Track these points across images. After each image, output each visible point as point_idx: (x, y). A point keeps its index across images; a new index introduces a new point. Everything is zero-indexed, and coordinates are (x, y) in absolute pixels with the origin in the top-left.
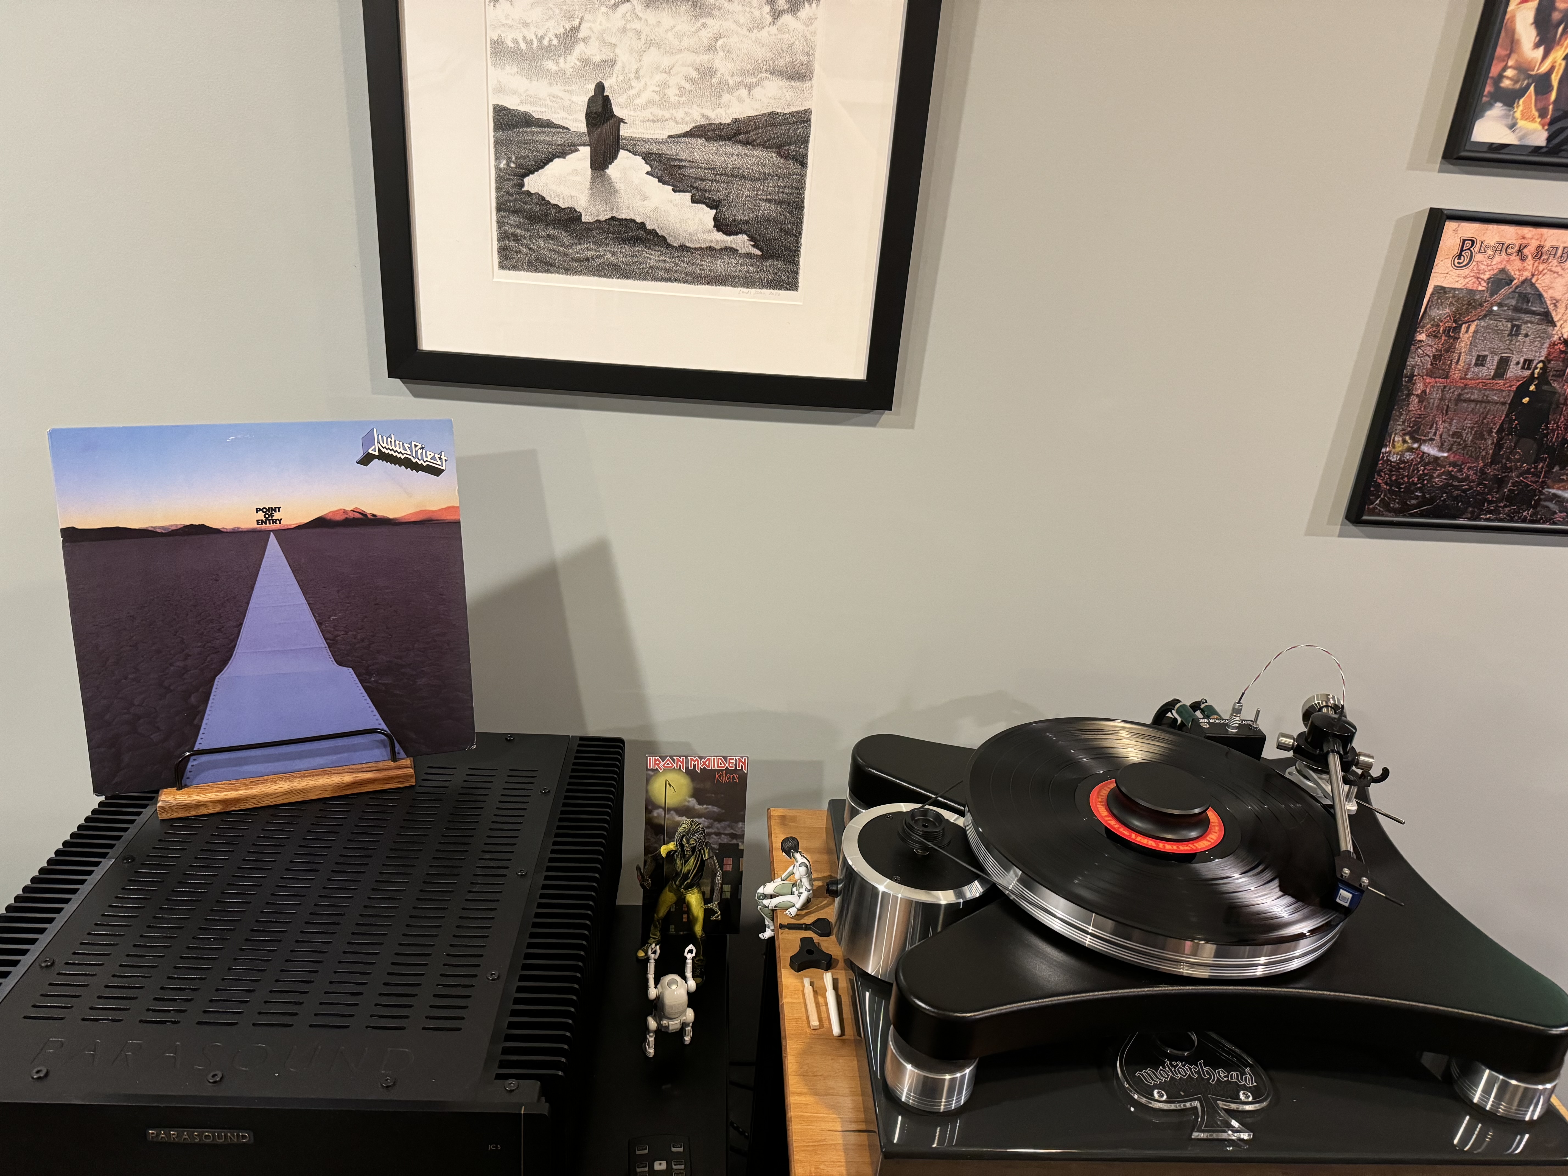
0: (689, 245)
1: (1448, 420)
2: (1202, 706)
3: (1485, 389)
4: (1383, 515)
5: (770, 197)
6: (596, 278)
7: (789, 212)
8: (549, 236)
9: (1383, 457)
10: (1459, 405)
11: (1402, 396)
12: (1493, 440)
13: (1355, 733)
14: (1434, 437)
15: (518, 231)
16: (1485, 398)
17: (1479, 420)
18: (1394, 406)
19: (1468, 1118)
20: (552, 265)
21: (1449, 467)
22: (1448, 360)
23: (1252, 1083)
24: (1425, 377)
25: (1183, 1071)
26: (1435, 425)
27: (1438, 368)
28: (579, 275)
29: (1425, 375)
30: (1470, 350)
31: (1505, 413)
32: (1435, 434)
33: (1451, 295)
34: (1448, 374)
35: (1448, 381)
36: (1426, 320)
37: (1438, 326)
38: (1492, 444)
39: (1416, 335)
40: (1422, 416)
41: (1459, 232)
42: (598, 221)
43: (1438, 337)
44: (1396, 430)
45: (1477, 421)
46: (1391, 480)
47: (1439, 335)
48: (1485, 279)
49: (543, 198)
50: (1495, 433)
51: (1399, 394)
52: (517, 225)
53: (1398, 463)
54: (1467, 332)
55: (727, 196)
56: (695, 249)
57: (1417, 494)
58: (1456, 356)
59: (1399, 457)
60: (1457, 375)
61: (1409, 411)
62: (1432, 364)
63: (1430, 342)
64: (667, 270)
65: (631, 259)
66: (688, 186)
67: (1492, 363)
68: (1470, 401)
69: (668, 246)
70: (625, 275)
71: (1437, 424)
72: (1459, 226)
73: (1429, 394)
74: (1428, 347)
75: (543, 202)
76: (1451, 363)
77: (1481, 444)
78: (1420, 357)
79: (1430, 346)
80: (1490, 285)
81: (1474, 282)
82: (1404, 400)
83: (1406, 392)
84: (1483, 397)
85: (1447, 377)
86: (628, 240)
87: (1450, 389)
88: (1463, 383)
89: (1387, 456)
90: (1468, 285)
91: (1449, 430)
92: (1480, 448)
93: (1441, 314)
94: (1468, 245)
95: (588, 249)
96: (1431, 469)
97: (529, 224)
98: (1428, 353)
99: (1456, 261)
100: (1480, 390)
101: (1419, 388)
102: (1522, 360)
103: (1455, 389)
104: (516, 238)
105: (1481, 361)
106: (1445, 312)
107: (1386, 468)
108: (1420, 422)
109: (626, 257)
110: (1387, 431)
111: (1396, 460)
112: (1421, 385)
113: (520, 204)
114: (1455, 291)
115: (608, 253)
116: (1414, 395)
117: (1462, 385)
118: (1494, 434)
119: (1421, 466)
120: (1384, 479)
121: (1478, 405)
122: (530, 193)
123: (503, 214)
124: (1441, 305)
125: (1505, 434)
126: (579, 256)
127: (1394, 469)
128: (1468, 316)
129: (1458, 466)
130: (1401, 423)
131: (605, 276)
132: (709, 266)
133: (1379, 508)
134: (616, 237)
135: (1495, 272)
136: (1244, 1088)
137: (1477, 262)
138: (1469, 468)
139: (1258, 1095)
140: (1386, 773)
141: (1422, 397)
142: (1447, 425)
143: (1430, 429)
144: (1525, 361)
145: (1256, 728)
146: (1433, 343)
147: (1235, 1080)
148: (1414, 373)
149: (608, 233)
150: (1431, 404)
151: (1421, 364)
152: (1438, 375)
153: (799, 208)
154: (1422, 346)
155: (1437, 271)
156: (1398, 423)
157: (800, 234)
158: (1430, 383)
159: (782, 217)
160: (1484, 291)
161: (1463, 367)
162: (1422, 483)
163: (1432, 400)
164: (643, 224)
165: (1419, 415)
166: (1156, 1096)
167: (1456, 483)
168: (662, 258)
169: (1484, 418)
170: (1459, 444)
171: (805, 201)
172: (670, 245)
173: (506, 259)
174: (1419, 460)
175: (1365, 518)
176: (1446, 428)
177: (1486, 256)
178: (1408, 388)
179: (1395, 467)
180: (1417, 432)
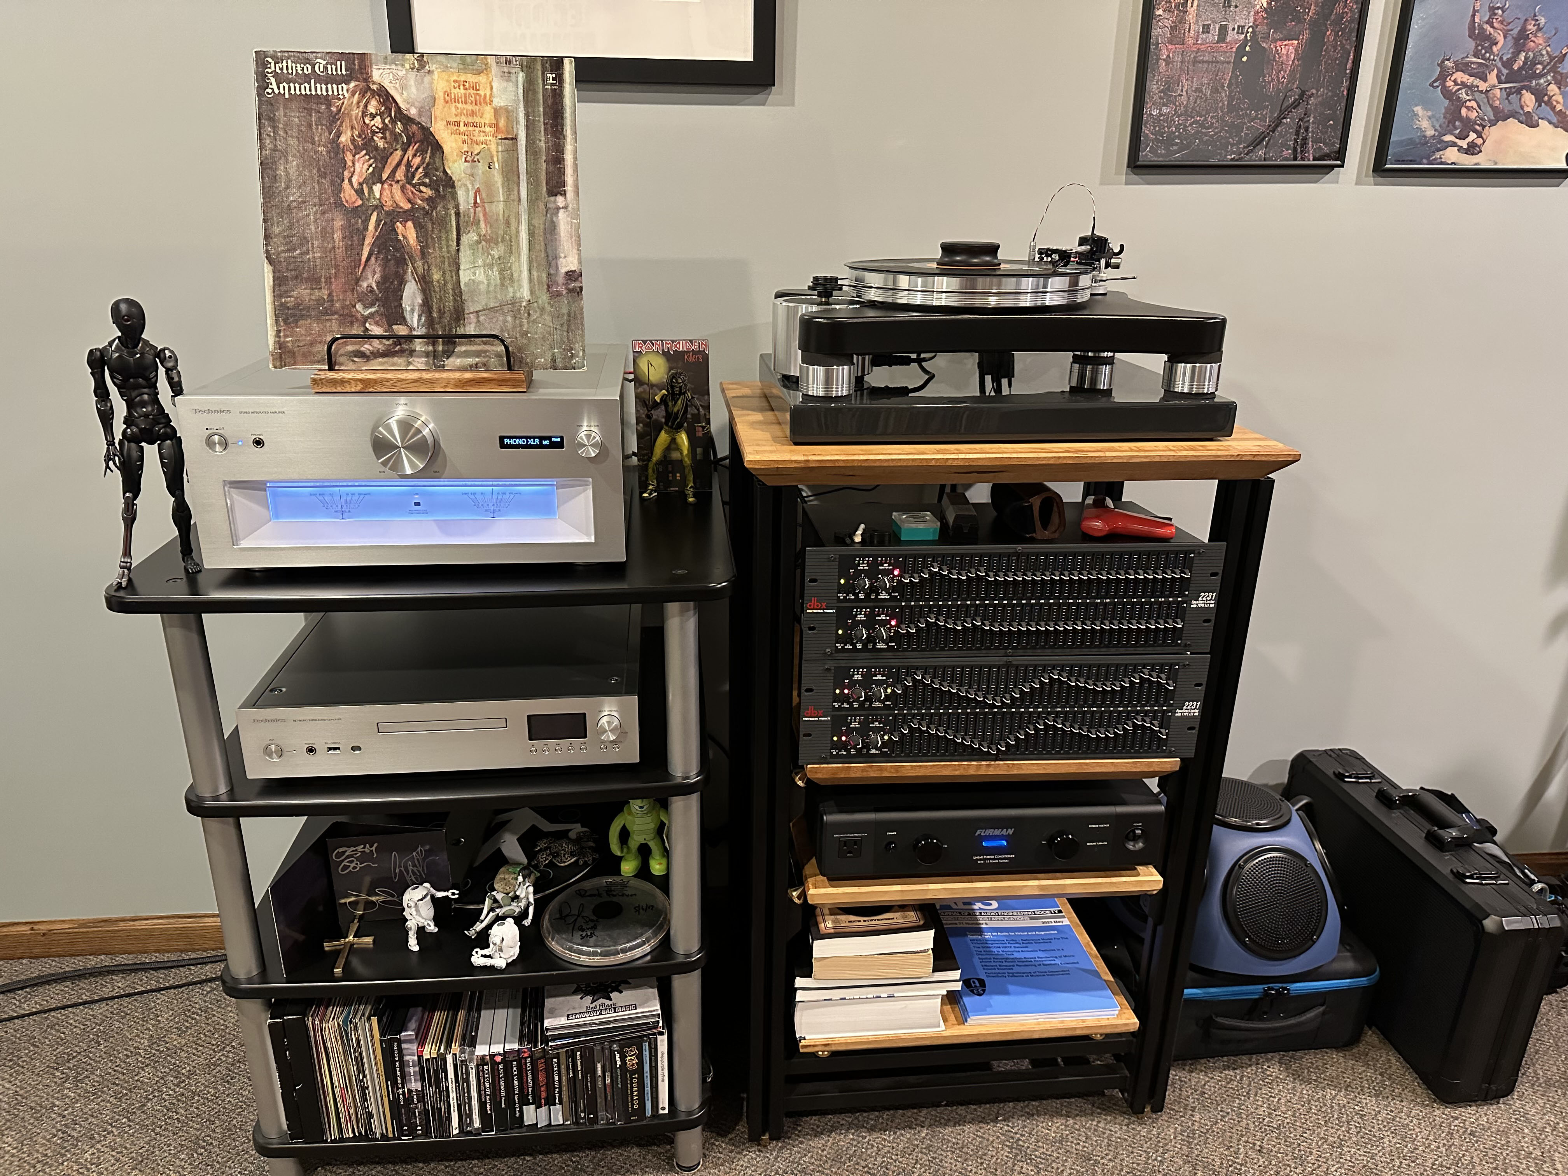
1: (1190, 79)
3: (1214, 52)
4: (1154, 160)
9: (1147, 112)
10: (1196, 66)
14: (1182, 94)
16: (1214, 59)
17: (1213, 77)
18: (1149, 71)
21: (1197, 117)
22: (1182, 30)
24: (1167, 44)
27: (1175, 37)
30: (1197, 21)
31: (1231, 71)
32: (1182, 91)
34: (1184, 41)
35: (1185, 46)
39: (1156, 11)
40: (1170, 76)
43: (1171, 11)
44: (1153, 88)
45: (1211, 78)
46: (1155, 131)
50: (1227, 87)
51: (1152, 59)
53: (1159, 117)
54: (1192, 6)
57: (1176, 141)
58: (1187, 26)
59: (1158, 111)
60: (1190, 42)
61: (1160, 73)
62: (1170, 34)
63: (1166, 16)
67: (1215, 29)
68: (1203, 62)
71: (1182, 83)
73: (1172, 58)
76: (1185, 32)
78: (1161, 29)
79: (1167, 19)
82: (1154, 64)
83: (1156, 57)
84: (1212, 58)
85: (1183, 44)
87: (1187, 53)
88: (1196, 48)
89: (1150, 112)
91: (1192, 87)
96: (1184, 120)
98: (1166, 25)
100: (1210, 53)
101: (1164, 53)
102: (1236, 27)
103: (1191, 53)
105: (1206, 29)
107: (1150, 121)
108: (1170, 81)
110: (1147, 90)
111: (1157, 114)
112: (1166, 50)
116: (1162, 59)
119: (1176, 118)
120: (1150, 130)
121: (1210, 65)
125: (1234, 88)
127: (1156, 122)
129: (1203, 116)
130: (1156, 83)
133: (1150, 155)
138: (1212, 118)
141: (1168, 61)
142: (1190, 83)
144: (1239, 27)
146: (1169, 17)
148: (1158, 41)
150: (1175, 66)
151: (1162, 34)
152: (1176, 42)
154: (1161, 19)
156: (1153, 83)
158: (1172, 49)
161: (1194, 35)
162: (1179, 132)
163: (1175, 64)
165: (1167, 75)
167: (1204, 131)
169: (1217, 75)
170: (1201, 98)
174: (1173, 113)
175: (1139, 163)
176: (1189, 85)
178: (1156, 54)
179: (1157, 120)
180: (1168, 89)
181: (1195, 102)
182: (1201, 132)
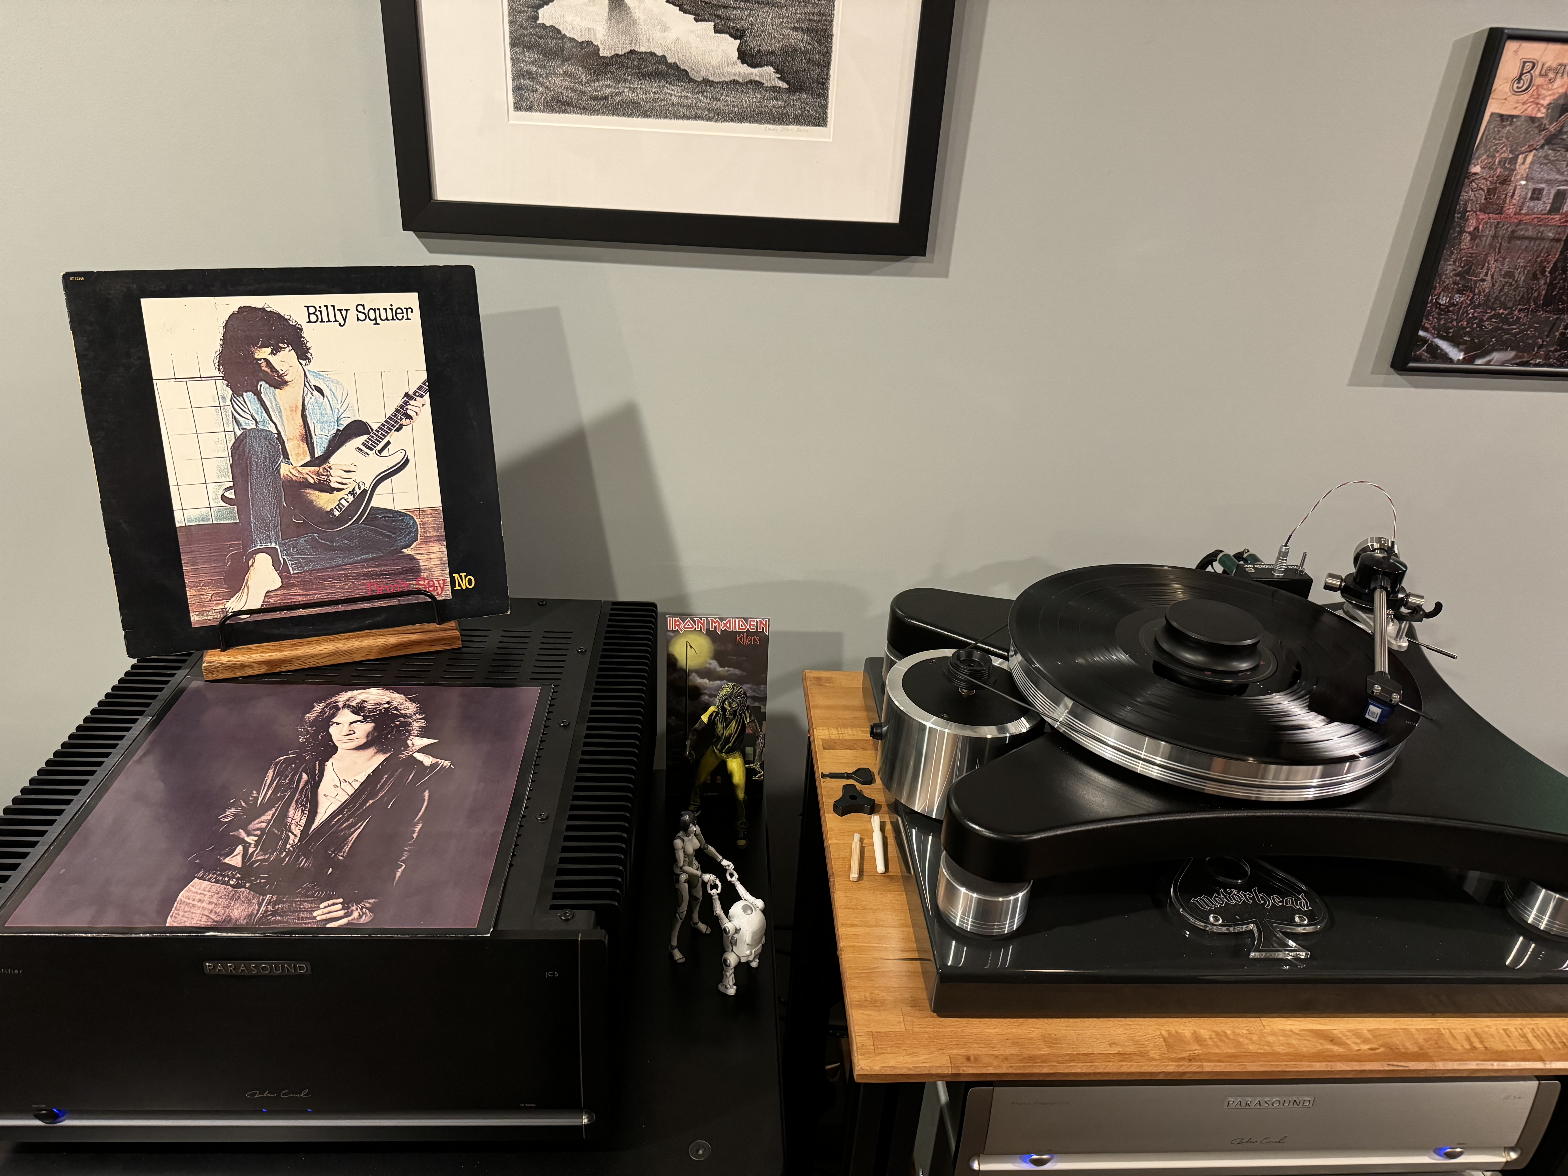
0: (712, 79)
1: (1501, 259)
2: (1245, 555)
3: (1541, 225)
4: (1430, 362)
5: (797, 25)
6: (615, 117)
7: (816, 41)
8: (566, 73)
9: (1432, 300)
10: (1512, 242)
11: (1454, 233)
12: (1547, 280)
13: (1406, 571)
14: (1485, 278)
15: (534, 69)
16: (1540, 234)
17: (1533, 258)
18: (1445, 245)
19: (1521, 939)
20: (570, 104)
21: (1500, 309)
22: (1503, 194)
23: (1307, 907)
24: (1478, 213)
25: (1238, 897)
26: (1487, 265)
27: (1492, 203)
28: (597, 115)
29: (1479, 211)
30: (1526, 183)
31: (1559, 250)
32: (1486, 274)
33: (1509, 123)
34: (1502, 210)
35: (1502, 216)
36: (1481, 151)
37: (1494, 157)
38: (1545, 284)
39: (1470, 167)
40: (1474, 255)
41: (1519, 53)
42: (617, 55)
43: (1493, 169)
44: (1447, 270)
45: (1530, 260)
46: (1439, 325)
47: (1495, 167)
48: (1545, 105)
49: (559, 32)
50: (1549, 273)
51: (1451, 231)
52: (532, 62)
53: (1447, 307)
54: (1523, 163)
55: (752, 25)
56: (719, 83)
57: (1465, 338)
58: (1511, 188)
59: (1448, 299)
60: (1511, 210)
61: (1461, 250)
62: (1486, 199)
63: (1484, 175)
64: (689, 107)
65: (651, 96)
66: (710, 14)
67: (1549, 196)
68: (1524, 238)
69: (691, 80)
70: (646, 114)
71: (1489, 264)
72: (1520, 45)
73: (1482, 231)
74: (1484, 181)
75: (559, 36)
76: (1506, 197)
77: (1533, 284)
78: (1474, 191)
79: (1484, 179)
80: (1549, 111)
81: (1533, 109)
82: (1455, 238)
83: (1458, 229)
84: (1537, 234)
85: (1501, 213)
86: (648, 74)
87: (1503, 226)
88: (1517, 219)
89: (1436, 299)
90: (1527, 112)
91: (1501, 270)
92: (1532, 289)
93: (1498, 144)
94: (1528, 67)
95: (606, 86)
96: (1481, 312)
97: (545, 60)
98: (1482, 187)
99: (1515, 85)
100: (1535, 226)
101: (1472, 224)
103: (1509, 225)
104: (531, 76)
105: (1537, 195)
106: (1501, 142)
107: (1435, 311)
108: (1472, 261)
109: (646, 94)
110: (1437, 271)
111: (1445, 303)
112: (1475, 220)
113: (535, 39)
114: (1512, 119)
115: (627, 90)
116: (1467, 232)
117: (1516, 221)
118: (1547, 273)
119: (1471, 309)
120: (1432, 323)
121: (1532, 242)
122: (545, 25)
123: (517, 49)
124: (1498, 134)
125: (1559, 273)
126: (597, 93)
127: (1442, 313)
128: (1526, 145)
129: (1509, 308)
130: (1452, 263)
131: (624, 115)
132: (733, 101)
133: (1426, 354)
134: (636, 73)
135: (1556, 97)
136: (1299, 911)
137: (1538, 87)
138: (1519, 310)
139: (1312, 918)
140: (1438, 607)
141: (1474, 235)
142: (1499, 264)
143: (1482, 269)
145: (1302, 571)
146: (1488, 176)
147: (1289, 905)
148: (1467, 208)
149: (627, 68)
150: (1484, 242)
151: (1474, 199)
152: (1492, 211)
153: (828, 36)
154: (1477, 179)
155: (1495, 97)
156: (1449, 263)
157: (829, 64)
158: (1483, 219)
159: (810, 47)
160: (1543, 118)
161: (1518, 201)
162: (1471, 327)
163: (1484, 238)
164: (664, 57)
165: (1471, 253)
166: (1211, 919)
167: (1505, 327)
168: (684, 94)
169: (1538, 257)
170: (1511, 285)
171: (834, 29)
172: (692, 79)
173: (522, 99)
174: (1469, 302)
175: (1411, 365)
176: (1498, 267)
177: (1547, 79)
178: (1460, 225)
179: (1444, 310)
180: (1468, 272)
181: (1501, 291)
182: (1501, 329)
